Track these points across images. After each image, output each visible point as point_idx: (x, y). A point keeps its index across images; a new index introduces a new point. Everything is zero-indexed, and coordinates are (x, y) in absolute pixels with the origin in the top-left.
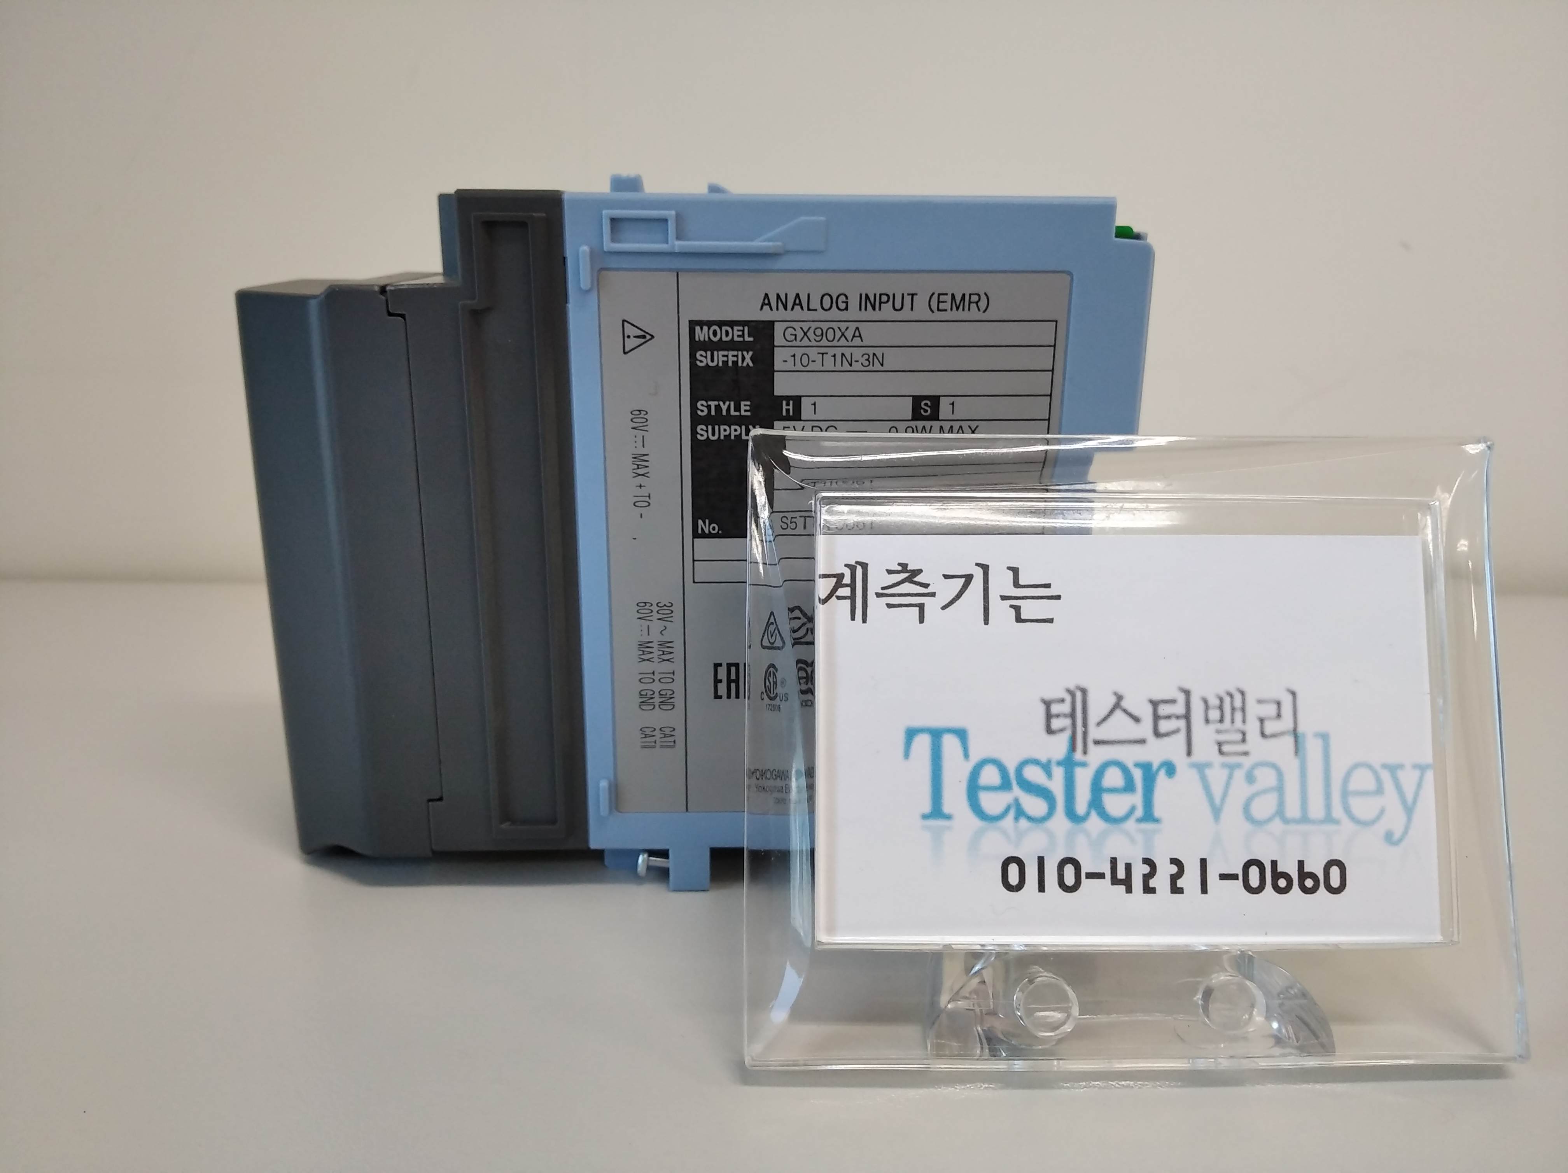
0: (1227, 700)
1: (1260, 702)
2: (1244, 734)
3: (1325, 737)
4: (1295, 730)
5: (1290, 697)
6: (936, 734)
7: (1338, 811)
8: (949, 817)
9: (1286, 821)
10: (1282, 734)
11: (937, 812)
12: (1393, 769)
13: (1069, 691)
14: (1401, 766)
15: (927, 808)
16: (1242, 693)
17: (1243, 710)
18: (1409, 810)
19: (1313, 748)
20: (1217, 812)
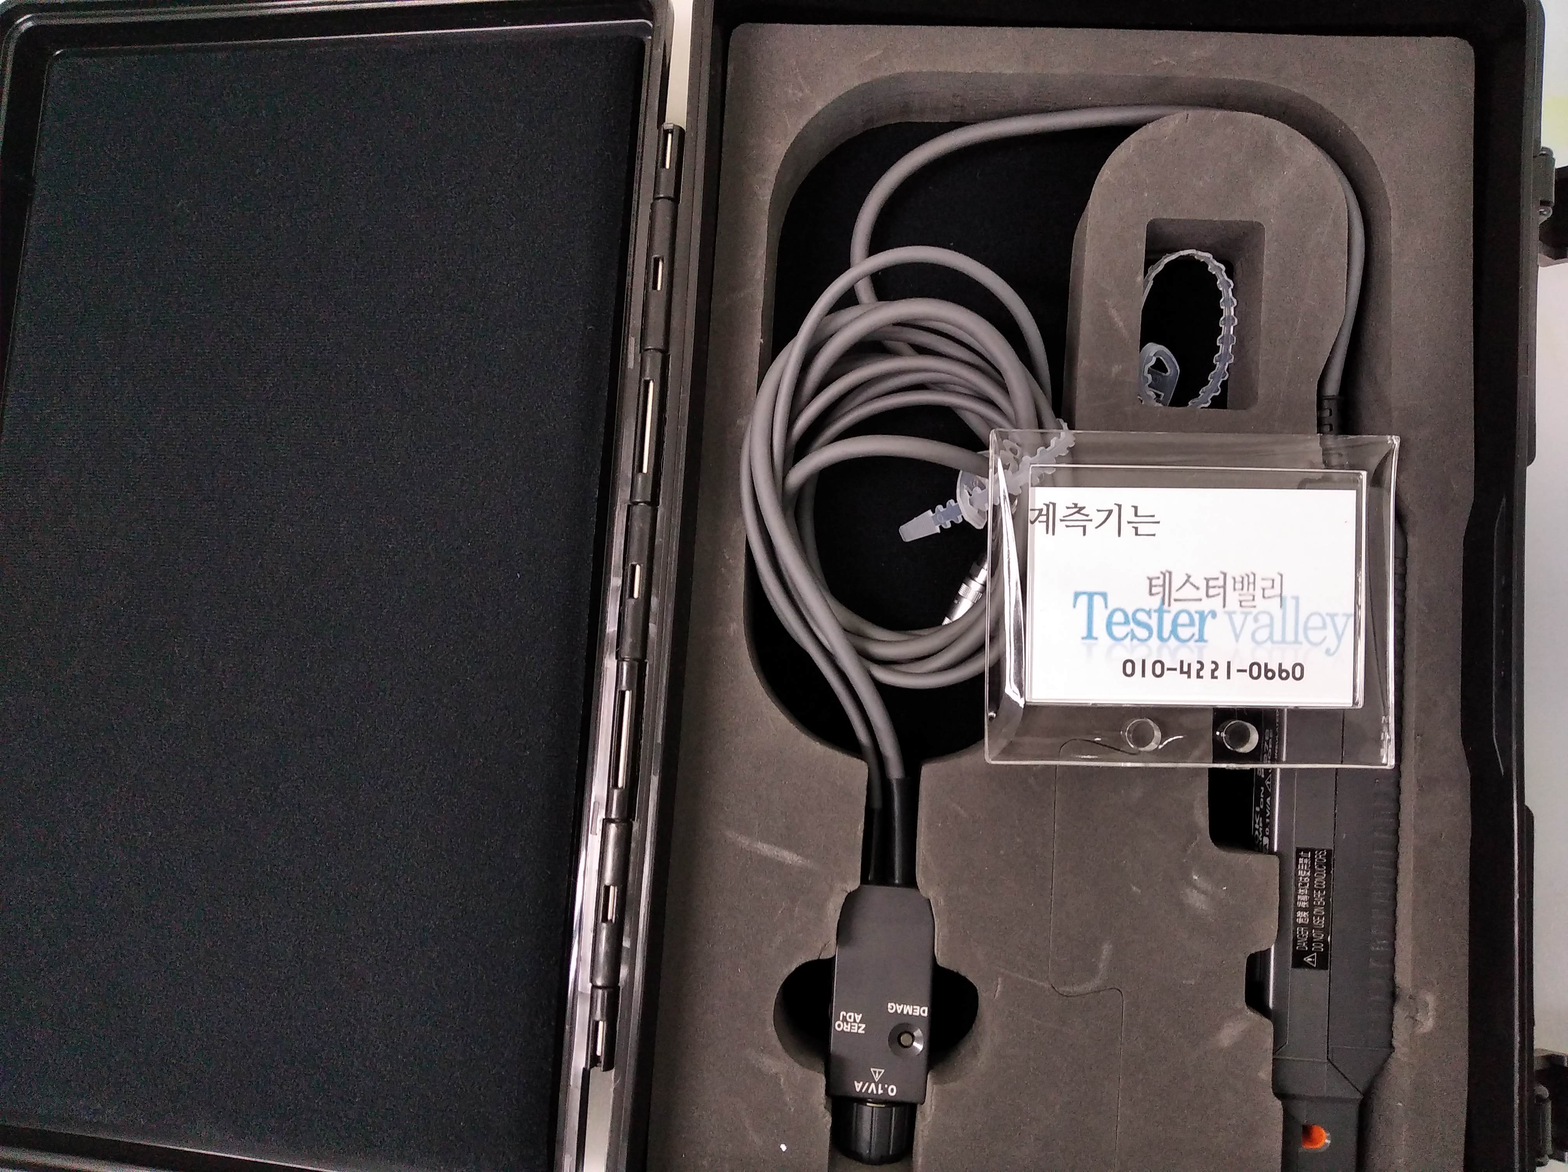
0: (1246, 579)
1: (1263, 579)
2: (1254, 596)
3: (1297, 599)
4: (1281, 594)
5: (1280, 577)
6: (1091, 596)
7: (1301, 637)
8: (1096, 639)
9: (1273, 642)
10: (1274, 596)
11: (1090, 635)
12: (1332, 616)
13: (1162, 573)
14: (1336, 615)
15: (1085, 634)
16: (1254, 575)
17: (1254, 583)
18: (1339, 638)
19: (1290, 604)
20: (1237, 637)
